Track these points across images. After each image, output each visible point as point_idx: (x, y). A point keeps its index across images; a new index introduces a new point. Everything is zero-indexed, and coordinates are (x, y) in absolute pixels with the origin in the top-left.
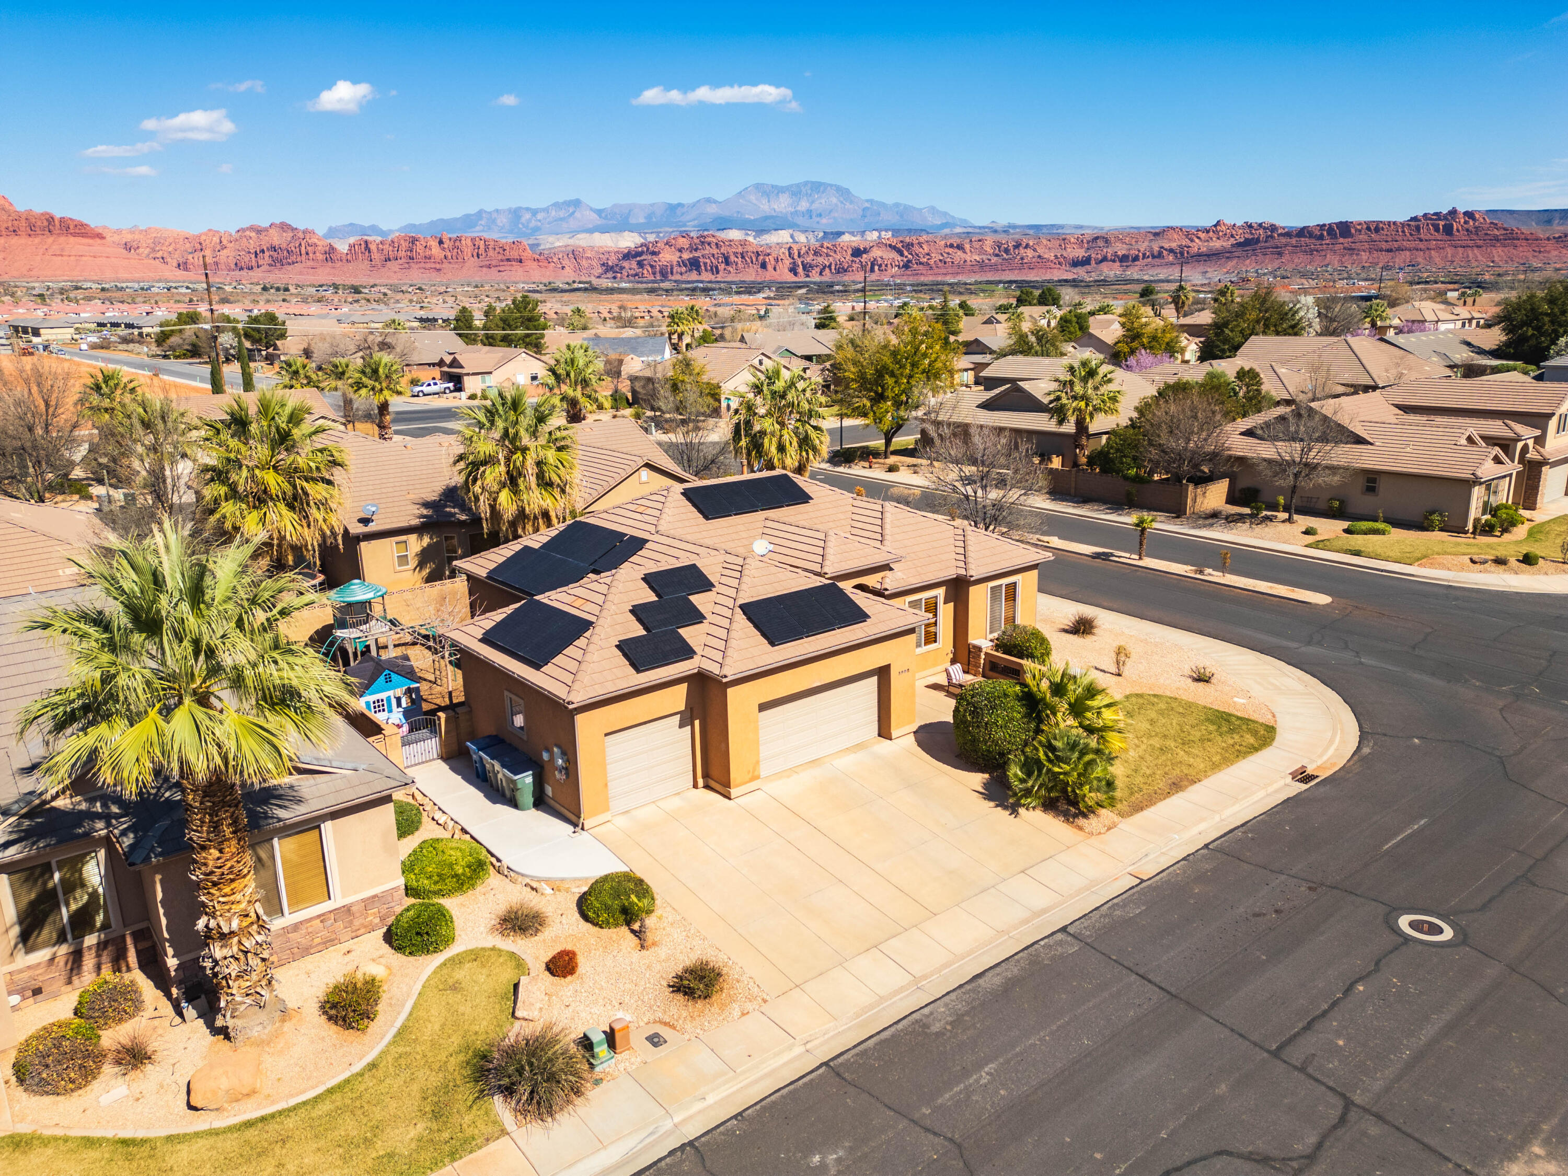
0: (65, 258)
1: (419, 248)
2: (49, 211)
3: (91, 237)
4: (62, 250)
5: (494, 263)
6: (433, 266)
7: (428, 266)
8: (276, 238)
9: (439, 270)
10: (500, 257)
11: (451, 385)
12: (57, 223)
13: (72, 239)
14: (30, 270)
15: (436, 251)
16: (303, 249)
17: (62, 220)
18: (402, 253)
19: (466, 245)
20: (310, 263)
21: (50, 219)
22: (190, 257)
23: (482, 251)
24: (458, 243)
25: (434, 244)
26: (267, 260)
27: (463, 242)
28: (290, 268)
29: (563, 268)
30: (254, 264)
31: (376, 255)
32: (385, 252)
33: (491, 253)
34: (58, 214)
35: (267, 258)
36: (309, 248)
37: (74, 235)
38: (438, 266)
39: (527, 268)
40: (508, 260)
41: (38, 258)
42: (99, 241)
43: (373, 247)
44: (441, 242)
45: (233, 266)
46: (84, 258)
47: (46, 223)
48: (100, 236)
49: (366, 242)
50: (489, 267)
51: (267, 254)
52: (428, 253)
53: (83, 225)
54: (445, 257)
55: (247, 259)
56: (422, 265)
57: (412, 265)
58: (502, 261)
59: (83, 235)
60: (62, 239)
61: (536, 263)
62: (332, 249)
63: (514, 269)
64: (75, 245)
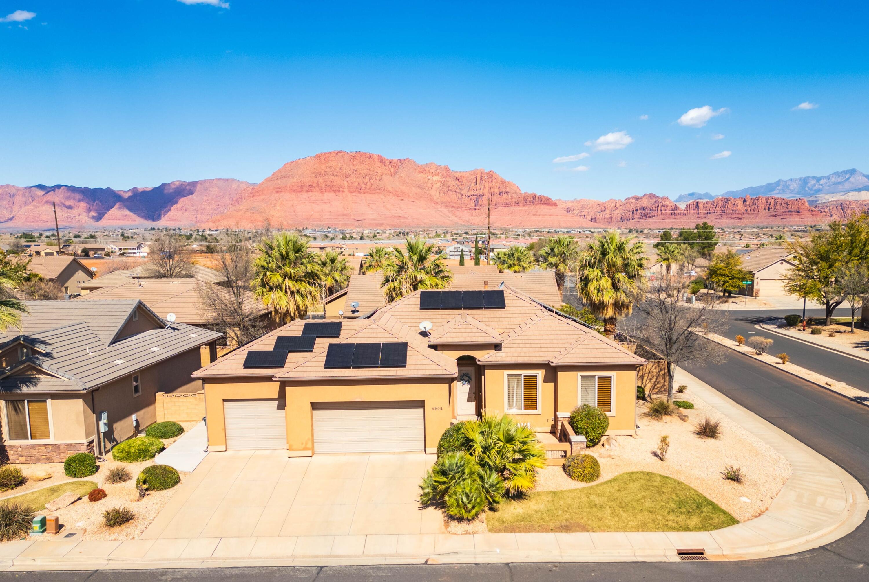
0: (537, 216)
1: (730, 205)
2: (535, 192)
3: (551, 205)
4: (537, 212)
5: (779, 213)
6: (737, 216)
7: (734, 216)
8: (646, 203)
9: (740, 219)
10: (784, 210)
12: (537, 198)
13: (542, 206)
14: (521, 223)
15: (740, 206)
16: (659, 208)
17: (540, 197)
18: (718, 209)
19: (762, 202)
20: (662, 216)
21: (534, 196)
22: (598, 215)
23: (772, 205)
24: (756, 202)
25: (740, 202)
26: (639, 215)
27: (760, 201)
28: (650, 220)
29: (831, 215)
30: (631, 217)
31: (702, 211)
32: (708, 209)
33: (778, 207)
34: (538, 194)
35: (638, 214)
36: (663, 208)
37: (544, 204)
38: (740, 216)
39: (803, 216)
40: (790, 211)
41: (526, 216)
42: (554, 207)
43: (701, 206)
44: (745, 201)
45: (619, 220)
46: (546, 216)
47: (532, 199)
48: (555, 205)
49: (697, 203)
50: (775, 216)
51: (639, 212)
52: (735, 208)
53: (548, 199)
54: (746, 210)
55: (627, 215)
56: (730, 216)
57: (724, 216)
58: (785, 212)
59: (547, 204)
60: (538, 206)
61: (810, 213)
62: (676, 208)
63: (792, 217)
64: (543, 209)
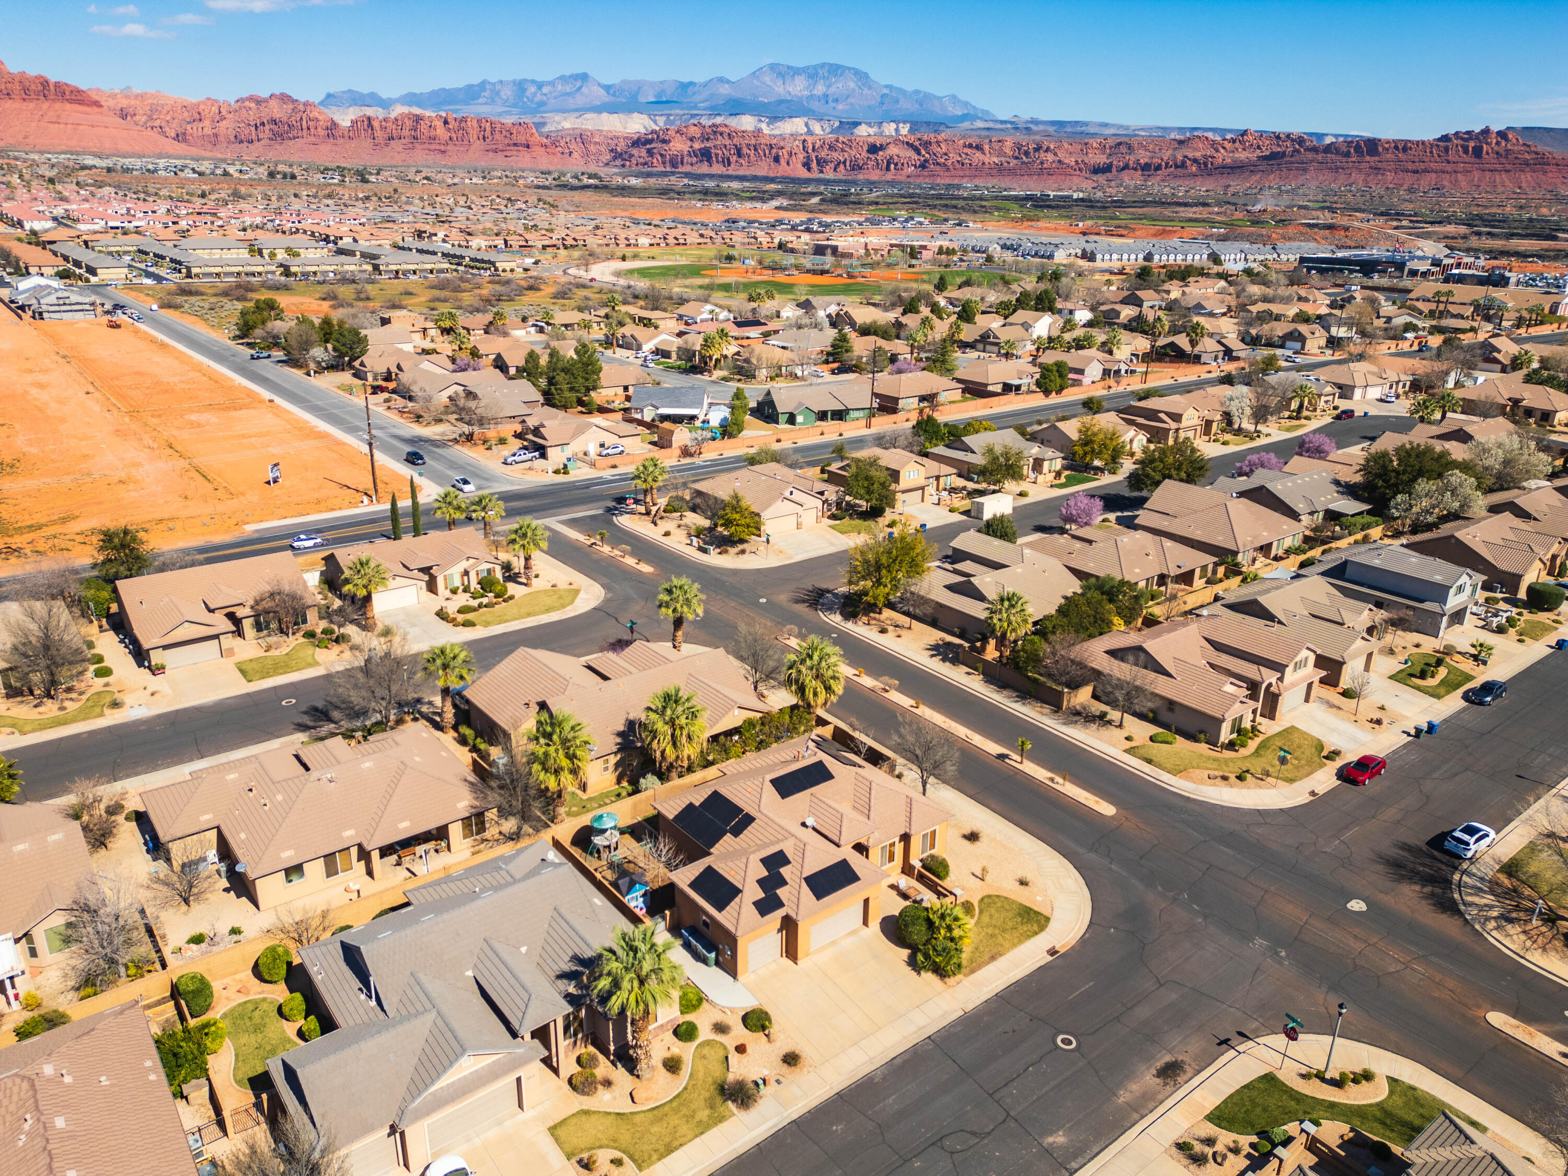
0: (62, 126)
1: (423, 127)
2: (43, 74)
3: (88, 105)
4: (58, 116)
5: (500, 147)
6: (438, 147)
7: (433, 147)
8: (277, 111)
9: (444, 152)
10: (507, 141)
11: (537, 454)
12: (52, 88)
13: (68, 106)
14: (26, 137)
15: (441, 131)
16: (304, 123)
17: (57, 84)
18: (406, 133)
19: (472, 124)
20: (312, 139)
21: (45, 83)
22: (189, 127)
23: (488, 133)
24: (463, 124)
25: (439, 124)
26: (268, 134)
27: (469, 124)
28: (291, 143)
29: (571, 153)
30: (254, 137)
31: (379, 133)
32: (389, 130)
33: (497, 136)
34: (53, 79)
35: (267, 132)
36: (310, 123)
37: (71, 101)
38: (442, 148)
39: (534, 155)
40: (515, 145)
41: (34, 124)
42: (96, 109)
43: (376, 124)
44: (446, 122)
45: (233, 139)
46: (81, 127)
47: (40, 88)
48: (97, 104)
49: (369, 119)
50: (495, 151)
51: (267, 127)
52: (432, 133)
53: (79, 91)
54: (451, 139)
55: (247, 132)
56: (426, 146)
57: (417, 145)
58: (509, 145)
59: (80, 102)
60: (58, 105)
61: (543, 149)
62: (334, 125)
63: (520, 154)
64: (72, 112)
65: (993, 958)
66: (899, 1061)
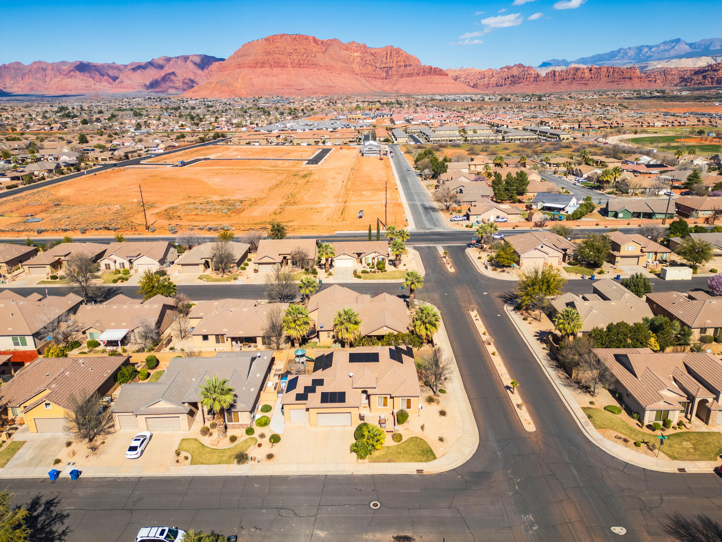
0: (433, 84)
1: (579, 73)
2: (431, 65)
3: (443, 75)
4: (432, 81)
5: (616, 80)
6: (584, 82)
7: (581, 82)
8: (515, 72)
9: (586, 84)
11: (465, 218)
12: (433, 70)
13: (437, 76)
14: (420, 90)
15: (587, 74)
16: (525, 76)
17: (435, 68)
18: (570, 76)
19: (604, 71)
20: (527, 83)
21: (431, 68)
22: (479, 81)
23: (611, 73)
24: (599, 70)
25: (587, 71)
26: (509, 81)
27: (602, 70)
28: (518, 85)
29: (656, 80)
30: (503, 84)
31: (557, 78)
32: (562, 76)
33: (615, 75)
34: (434, 67)
36: (528, 76)
37: (438, 75)
38: (586, 82)
39: (633, 82)
40: (624, 78)
41: (424, 84)
42: (446, 77)
43: (557, 74)
44: (591, 70)
45: (495, 85)
46: (439, 84)
47: (429, 70)
48: (447, 75)
49: (554, 72)
50: (613, 82)
51: (510, 79)
52: (583, 76)
53: (441, 70)
54: (591, 78)
55: (501, 82)
56: (579, 82)
57: (574, 82)
58: (620, 78)
59: (441, 75)
60: (433, 76)
61: (639, 79)
62: (538, 75)
63: (626, 83)
64: (437, 79)
65: (389, 461)
66: (305, 477)
